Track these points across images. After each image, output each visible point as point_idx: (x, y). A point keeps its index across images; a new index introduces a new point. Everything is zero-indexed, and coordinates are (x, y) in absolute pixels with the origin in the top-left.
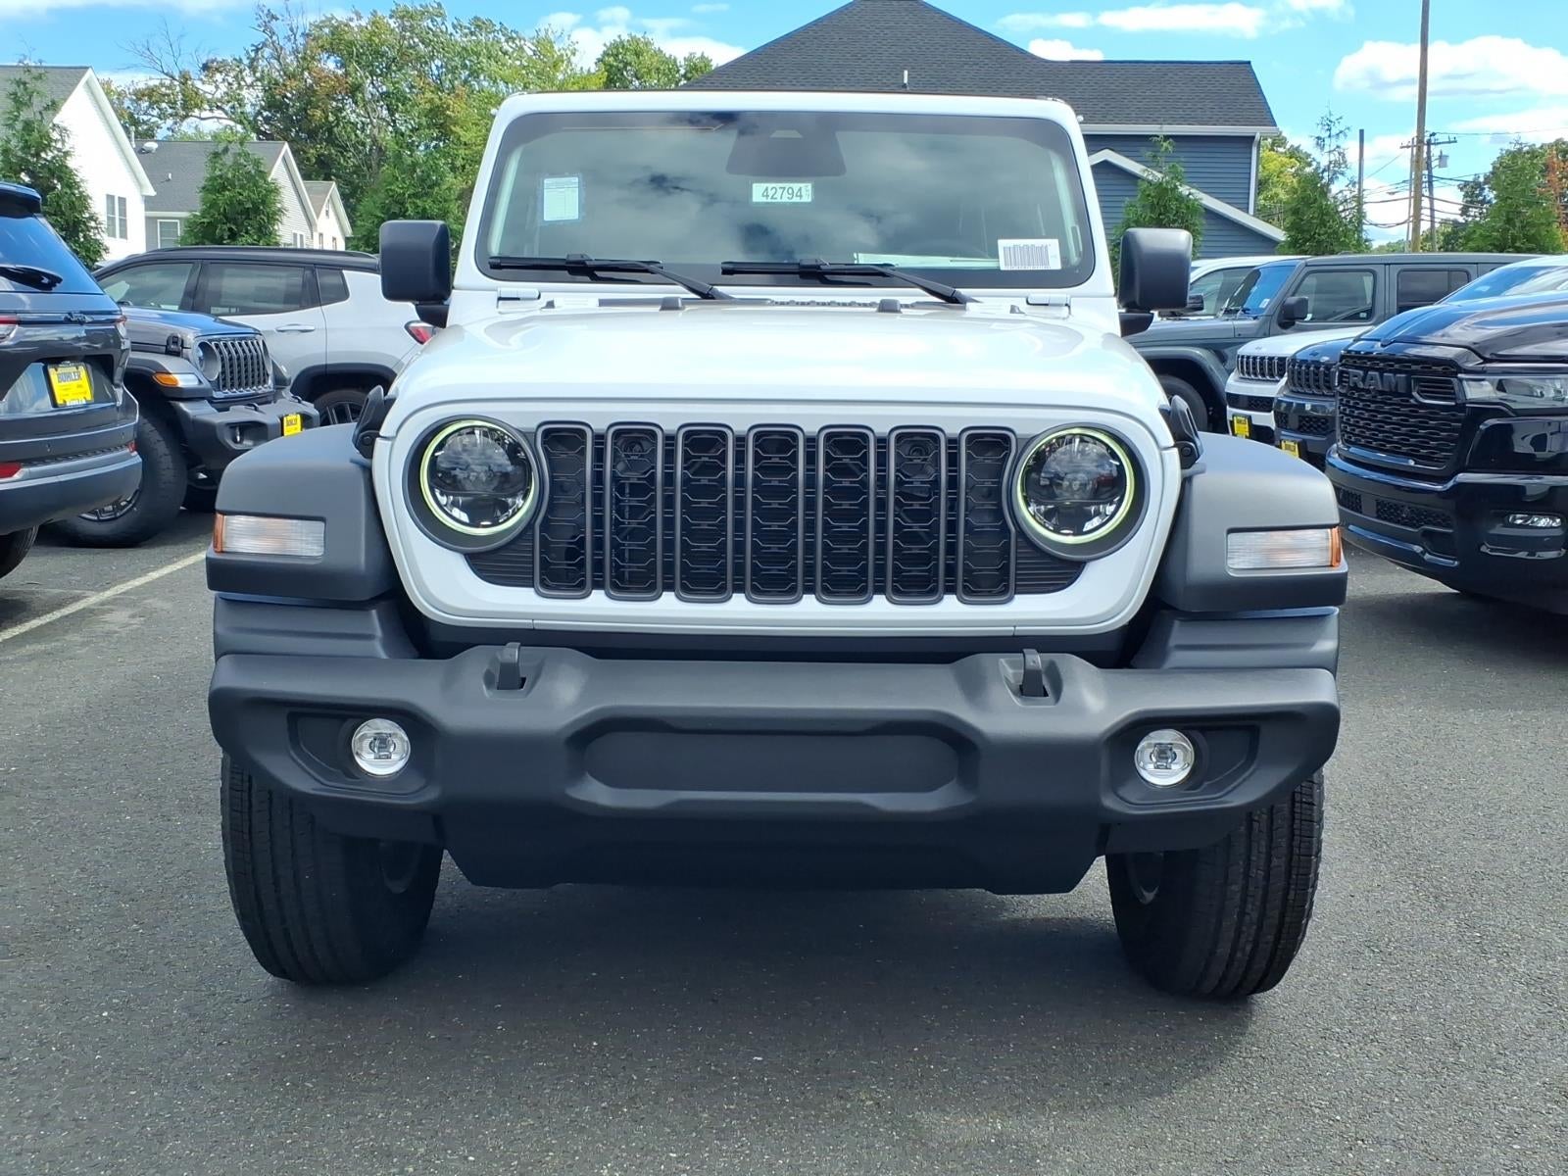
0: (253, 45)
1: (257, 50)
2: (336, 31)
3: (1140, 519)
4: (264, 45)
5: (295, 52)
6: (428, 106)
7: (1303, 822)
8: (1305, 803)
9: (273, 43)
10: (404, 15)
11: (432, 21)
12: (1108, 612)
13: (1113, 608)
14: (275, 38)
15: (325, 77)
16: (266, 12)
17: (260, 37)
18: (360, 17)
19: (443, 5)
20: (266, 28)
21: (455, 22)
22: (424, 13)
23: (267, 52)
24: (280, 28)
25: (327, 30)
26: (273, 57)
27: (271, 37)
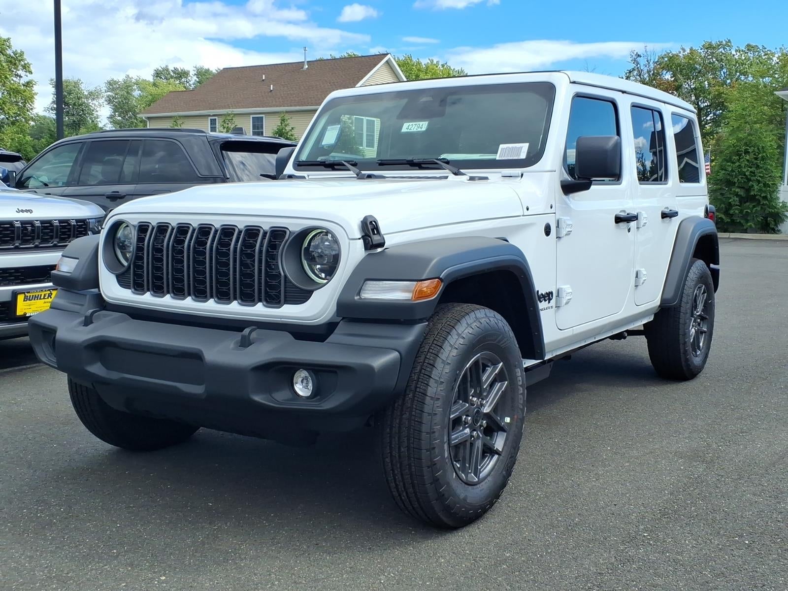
0: (628, 70)
1: (630, 72)
2: (672, 59)
3: (334, 273)
4: (634, 69)
5: (649, 72)
6: (717, 93)
7: (415, 431)
8: (417, 421)
9: (638, 68)
10: (709, 47)
11: (724, 49)
12: (314, 315)
13: (317, 313)
14: (639, 66)
15: (664, 83)
16: (635, 53)
17: (633, 66)
18: (684, 51)
19: (731, 40)
20: (635, 61)
21: (737, 49)
22: (720, 45)
23: (635, 73)
24: (642, 61)
25: (666, 59)
26: (637, 75)
27: (637, 65)
